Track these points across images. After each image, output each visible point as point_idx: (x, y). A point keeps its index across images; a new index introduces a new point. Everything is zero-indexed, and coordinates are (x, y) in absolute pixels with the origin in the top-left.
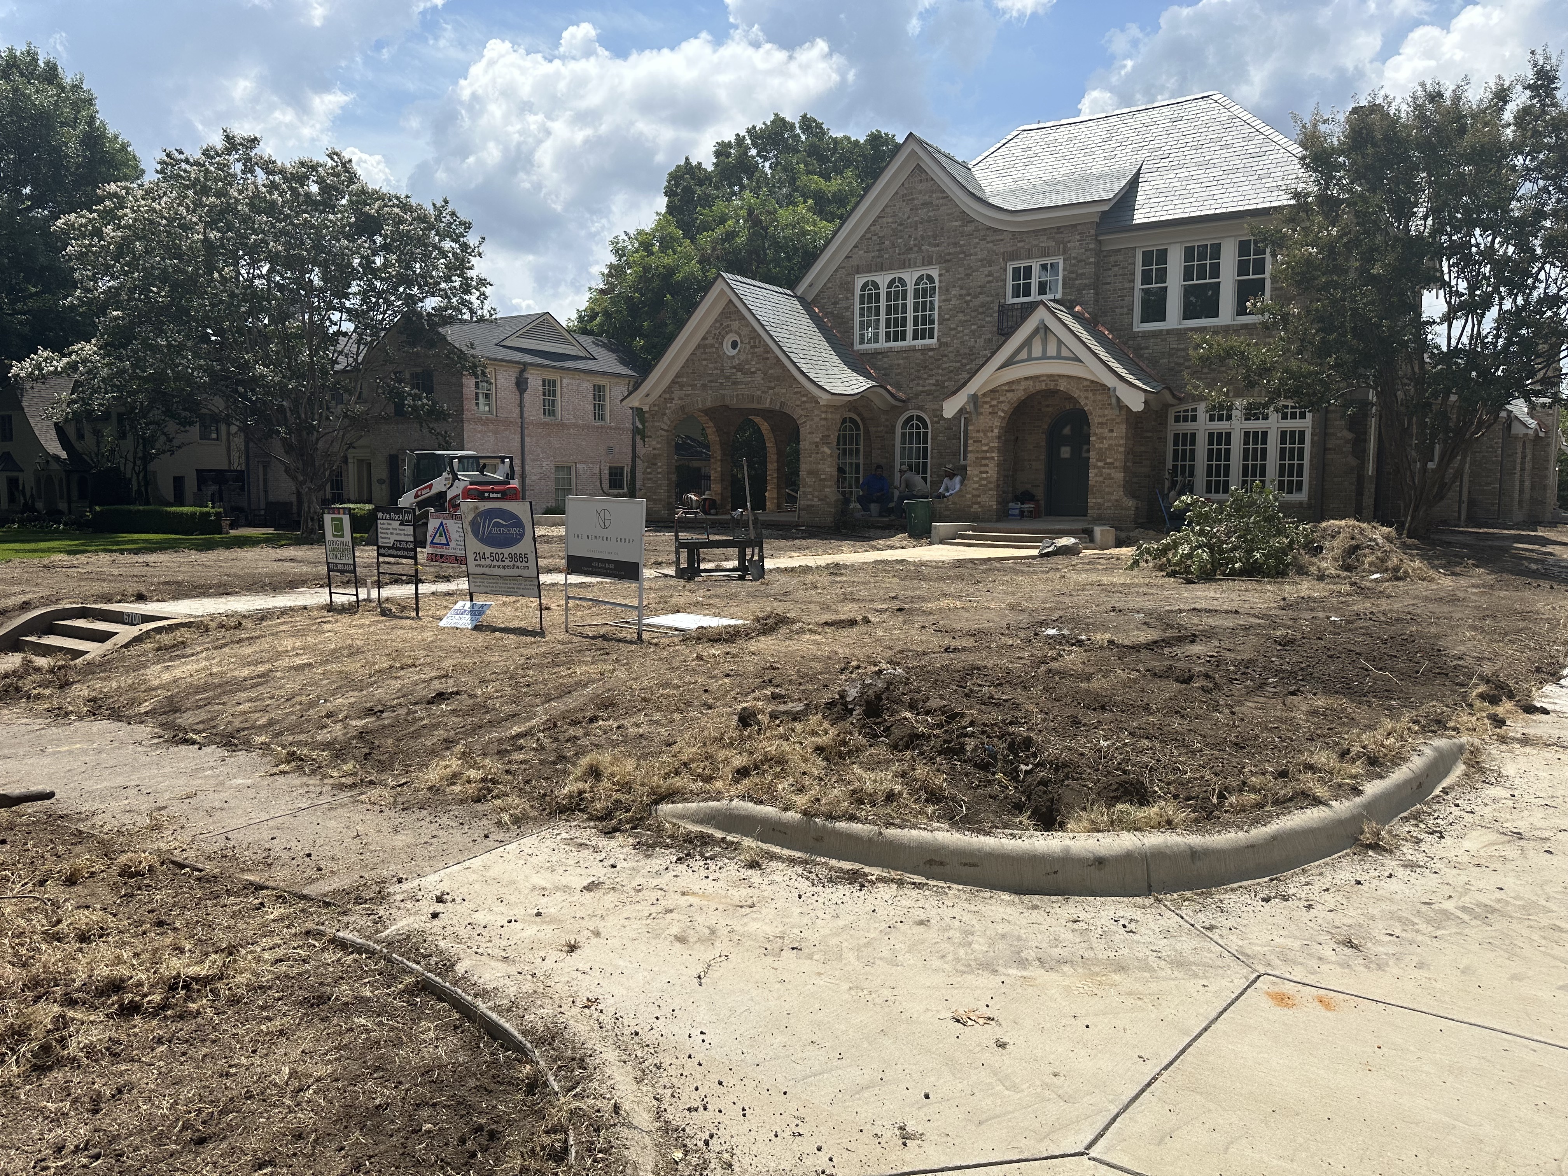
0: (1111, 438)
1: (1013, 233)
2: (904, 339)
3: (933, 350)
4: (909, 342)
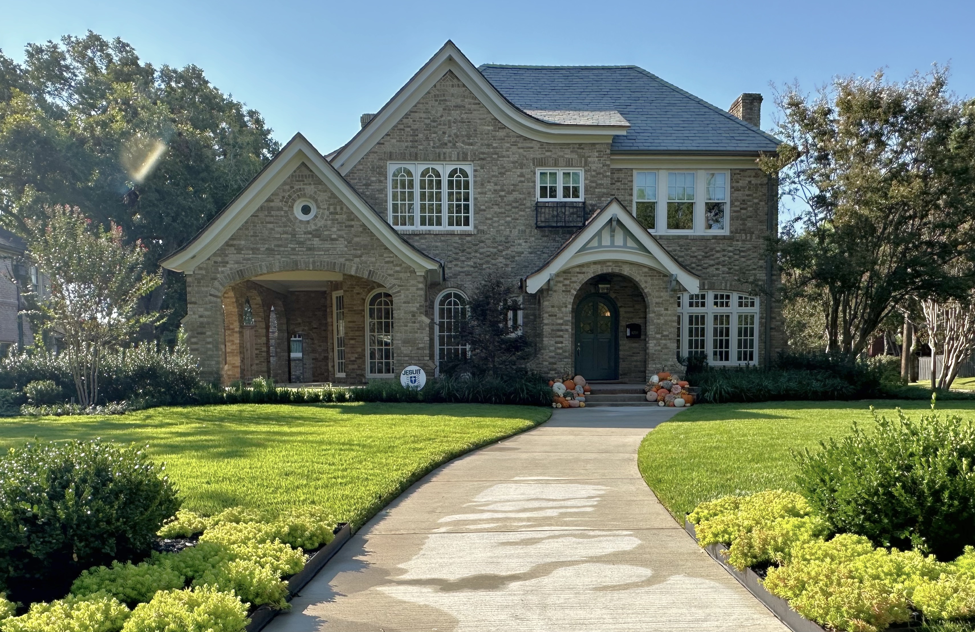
1: (542, 144)
2: (439, 223)
3: (470, 235)
4: (445, 227)
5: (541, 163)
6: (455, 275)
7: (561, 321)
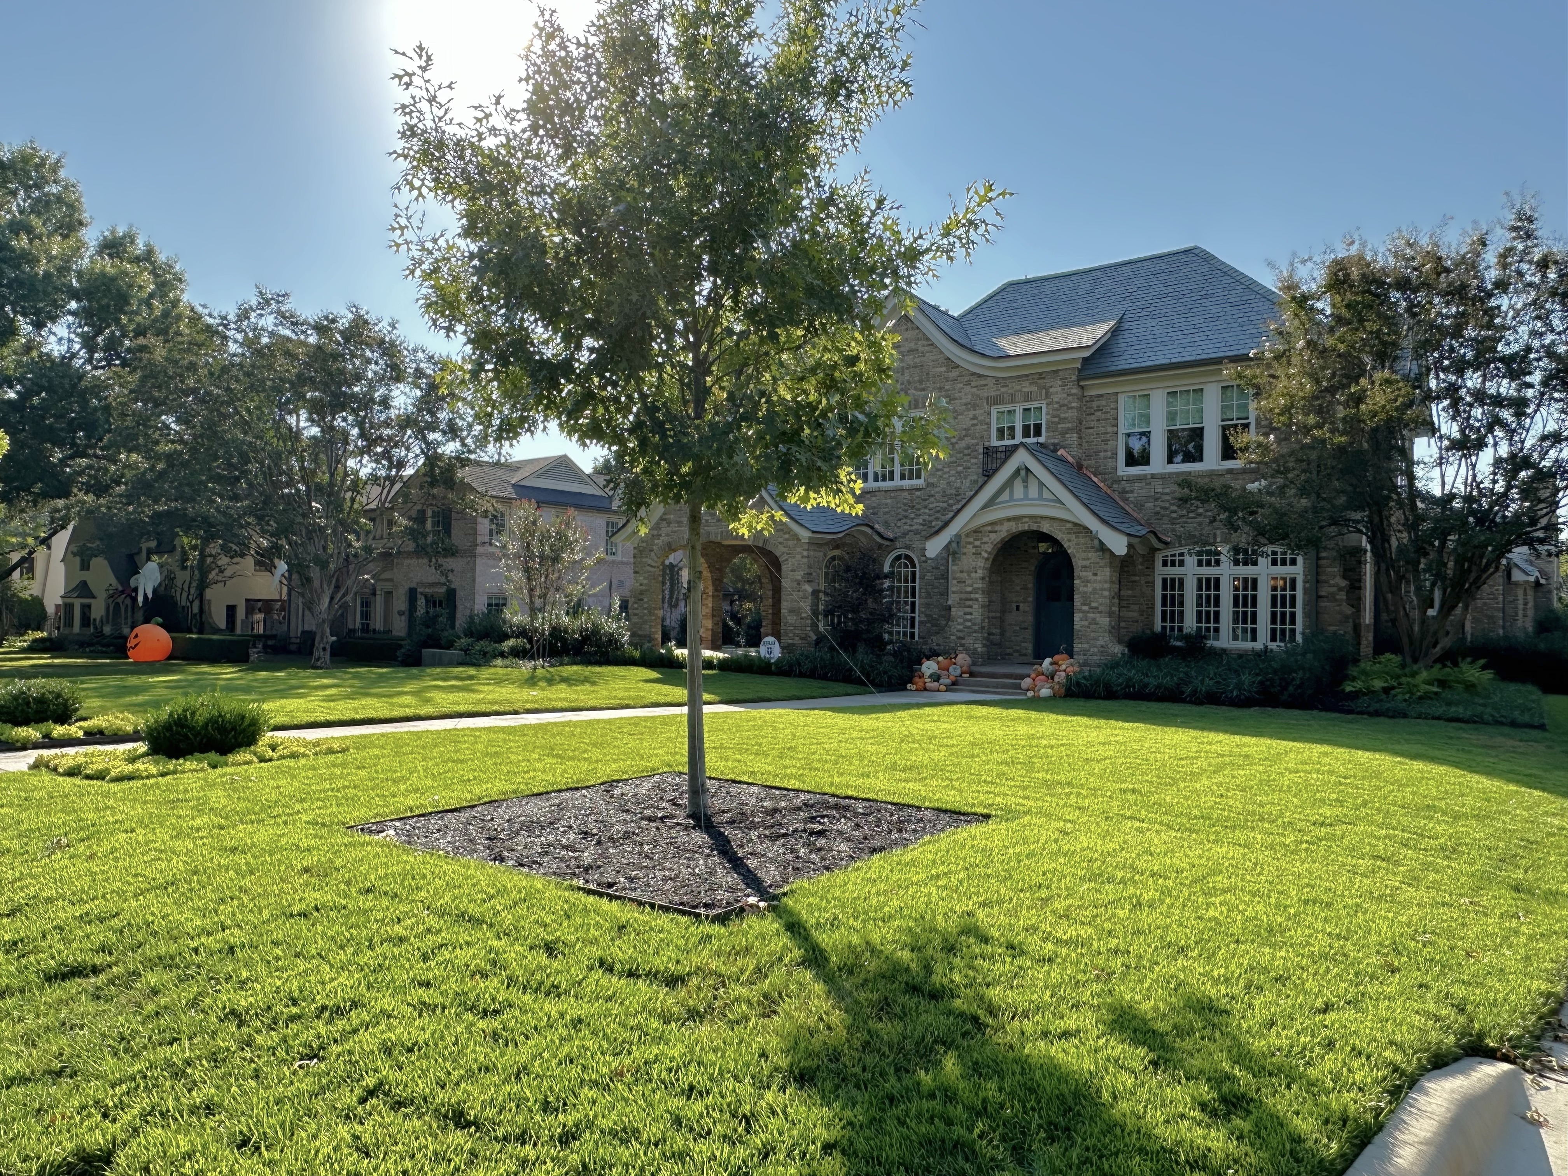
0: (1095, 581)
1: (997, 379)
2: (892, 478)
3: (919, 490)
4: (897, 482)
5: (996, 401)
6: (905, 534)
7: (969, 589)
